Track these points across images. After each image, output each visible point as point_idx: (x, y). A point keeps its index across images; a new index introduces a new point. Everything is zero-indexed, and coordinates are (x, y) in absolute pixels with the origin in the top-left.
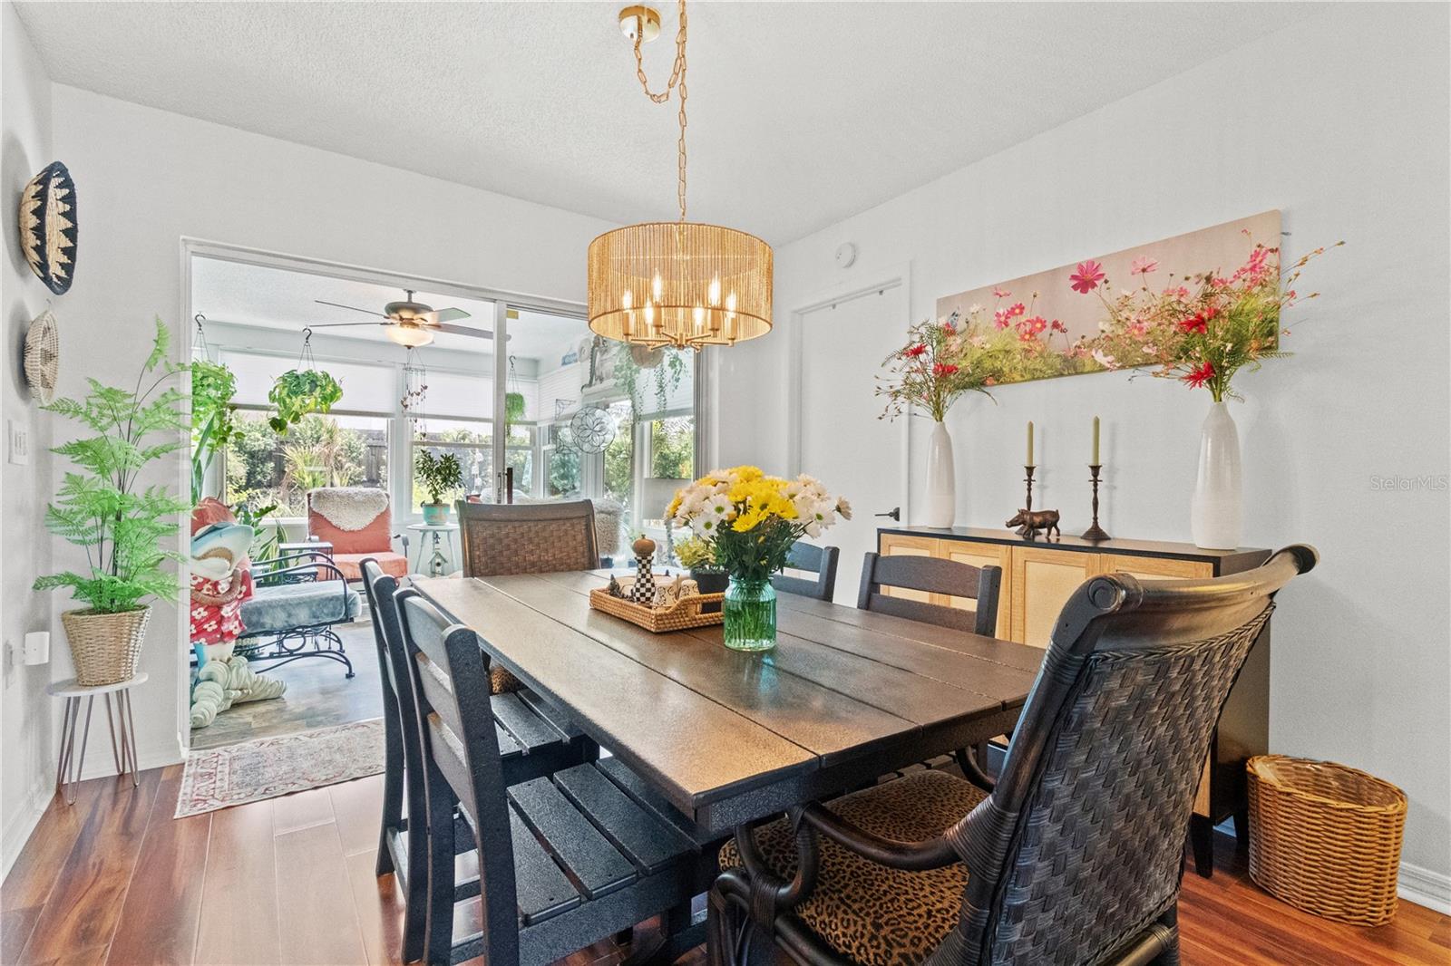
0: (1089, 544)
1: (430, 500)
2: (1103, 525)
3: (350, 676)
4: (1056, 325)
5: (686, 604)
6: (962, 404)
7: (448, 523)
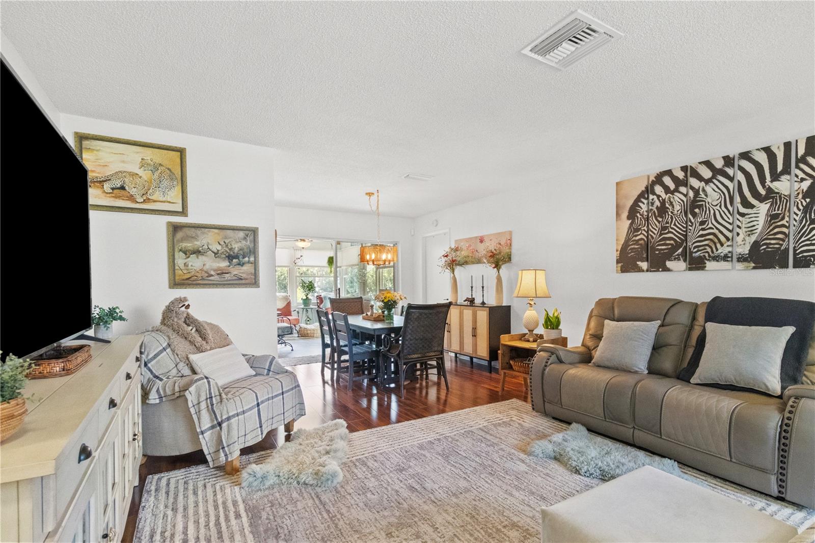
0: (482, 305)
1: (305, 298)
2: (485, 301)
3: (292, 350)
4: (477, 251)
5: (379, 316)
6: (458, 270)
7: (311, 306)
